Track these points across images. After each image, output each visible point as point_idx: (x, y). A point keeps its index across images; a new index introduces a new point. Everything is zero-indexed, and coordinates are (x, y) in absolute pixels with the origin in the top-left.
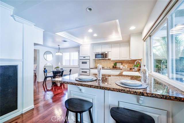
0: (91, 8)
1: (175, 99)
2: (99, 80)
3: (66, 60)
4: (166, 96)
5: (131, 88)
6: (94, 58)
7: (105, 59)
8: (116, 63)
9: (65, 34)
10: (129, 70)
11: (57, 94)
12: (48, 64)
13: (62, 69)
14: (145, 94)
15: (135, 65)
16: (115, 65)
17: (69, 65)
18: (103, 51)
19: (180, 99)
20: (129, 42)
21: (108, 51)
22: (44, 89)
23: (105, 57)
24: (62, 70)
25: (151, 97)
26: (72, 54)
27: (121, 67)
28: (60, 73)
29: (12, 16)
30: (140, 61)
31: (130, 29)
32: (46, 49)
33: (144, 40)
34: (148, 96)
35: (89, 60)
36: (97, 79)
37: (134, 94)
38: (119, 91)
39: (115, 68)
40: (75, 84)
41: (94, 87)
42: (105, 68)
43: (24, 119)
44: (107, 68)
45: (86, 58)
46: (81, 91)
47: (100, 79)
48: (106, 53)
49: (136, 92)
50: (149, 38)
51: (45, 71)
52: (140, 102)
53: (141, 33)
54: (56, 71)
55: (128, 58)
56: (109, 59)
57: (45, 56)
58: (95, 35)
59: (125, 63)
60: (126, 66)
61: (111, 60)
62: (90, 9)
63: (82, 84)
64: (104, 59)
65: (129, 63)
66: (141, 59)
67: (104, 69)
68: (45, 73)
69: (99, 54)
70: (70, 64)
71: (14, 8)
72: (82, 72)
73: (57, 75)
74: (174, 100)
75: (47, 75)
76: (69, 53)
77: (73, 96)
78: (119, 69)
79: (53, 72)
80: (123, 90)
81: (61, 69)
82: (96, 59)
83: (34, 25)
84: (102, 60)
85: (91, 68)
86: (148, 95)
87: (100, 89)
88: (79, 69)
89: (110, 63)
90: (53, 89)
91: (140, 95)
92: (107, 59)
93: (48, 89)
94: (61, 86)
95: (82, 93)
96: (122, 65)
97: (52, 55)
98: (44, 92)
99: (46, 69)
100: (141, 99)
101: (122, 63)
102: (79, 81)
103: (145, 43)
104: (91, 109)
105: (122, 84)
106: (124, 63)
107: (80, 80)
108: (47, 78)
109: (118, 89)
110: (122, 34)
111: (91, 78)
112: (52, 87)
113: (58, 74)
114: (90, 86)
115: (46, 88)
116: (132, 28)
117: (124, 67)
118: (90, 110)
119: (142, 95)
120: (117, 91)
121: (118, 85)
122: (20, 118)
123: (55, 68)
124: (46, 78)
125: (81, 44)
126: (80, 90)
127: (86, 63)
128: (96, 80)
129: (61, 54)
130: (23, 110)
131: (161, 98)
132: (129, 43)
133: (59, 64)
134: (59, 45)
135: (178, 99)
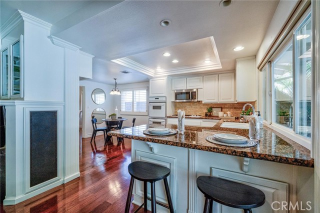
0: (167, 21)
1: (294, 162)
2: (181, 134)
3: (126, 103)
4: (281, 157)
5: (228, 146)
6: (173, 99)
7: (193, 100)
8: (211, 108)
9: (126, 61)
10: (234, 120)
11: (114, 158)
12: (98, 110)
13: (121, 118)
14: (250, 155)
15: (243, 112)
16: (209, 112)
17: (131, 111)
18: (189, 88)
19: (302, 162)
20: (233, 71)
21: (197, 87)
22: (93, 149)
23: (192, 99)
24: (120, 120)
25: (257, 158)
26: (137, 92)
27: (221, 114)
28: (117, 125)
29: (49, 37)
30: (251, 105)
31: (235, 50)
32: (95, 86)
33: (261, 68)
34: (253, 158)
35: (164, 104)
36: (177, 133)
37: (233, 155)
38: (209, 149)
39: (210, 116)
40: (143, 140)
41: (172, 143)
42: (192, 116)
43: (66, 191)
44: (195, 116)
45: (160, 100)
46: (151, 151)
47: (183, 133)
48: (195, 90)
49: (235, 151)
50: (267, 66)
51: (94, 121)
52: (245, 169)
53: (255, 56)
54: (111, 120)
55: (231, 100)
56: (199, 101)
57: (93, 96)
58: (175, 61)
59: (227, 108)
60: (228, 113)
61: (203, 103)
62: (167, 23)
63: (153, 139)
64: (190, 101)
65: (235, 108)
66: (254, 101)
67: (190, 118)
68: (94, 124)
69: (182, 93)
70: (133, 109)
71: (51, 25)
72: (154, 122)
73: (113, 128)
74: (293, 164)
75: (96, 128)
76: (131, 92)
77: (139, 158)
78: (217, 118)
79: (107, 122)
80: (216, 148)
81: (119, 118)
82: (178, 101)
83: (80, 49)
84: (188, 103)
85: (168, 117)
86: (254, 155)
87: (181, 146)
88: (148, 117)
89: (201, 108)
90: (107, 149)
91: (241, 156)
92: (196, 100)
93: (98, 149)
94: (119, 145)
95: (154, 153)
96: (222, 111)
97: (104, 94)
98: (93, 155)
99: (95, 118)
100: (245, 163)
101: (222, 108)
102: (149, 135)
103: (261, 73)
104: (168, 178)
105: (216, 140)
106: (225, 108)
107: (151, 134)
108: (97, 132)
109: (208, 147)
110: (221, 58)
111: (168, 131)
112: (105, 146)
113: (114, 126)
114: (167, 143)
115: (96, 148)
116: (239, 48)
117: (225, 115)
118: (166, 179)
119: (245, 157)
120: (207, 150)
121: (210, 142)
122: (60, 190)
123: (109, 116)
124: (95, 131)
125: (151, 77)
126: (151, 149)
127: (159, 108)
128: (175, 134)
129: (119, 93)
130: (64, 178)
131: (273, 161)
132: (234, 74)
133: (116, 109)
134: (115, 79)
135: (300, 162)
